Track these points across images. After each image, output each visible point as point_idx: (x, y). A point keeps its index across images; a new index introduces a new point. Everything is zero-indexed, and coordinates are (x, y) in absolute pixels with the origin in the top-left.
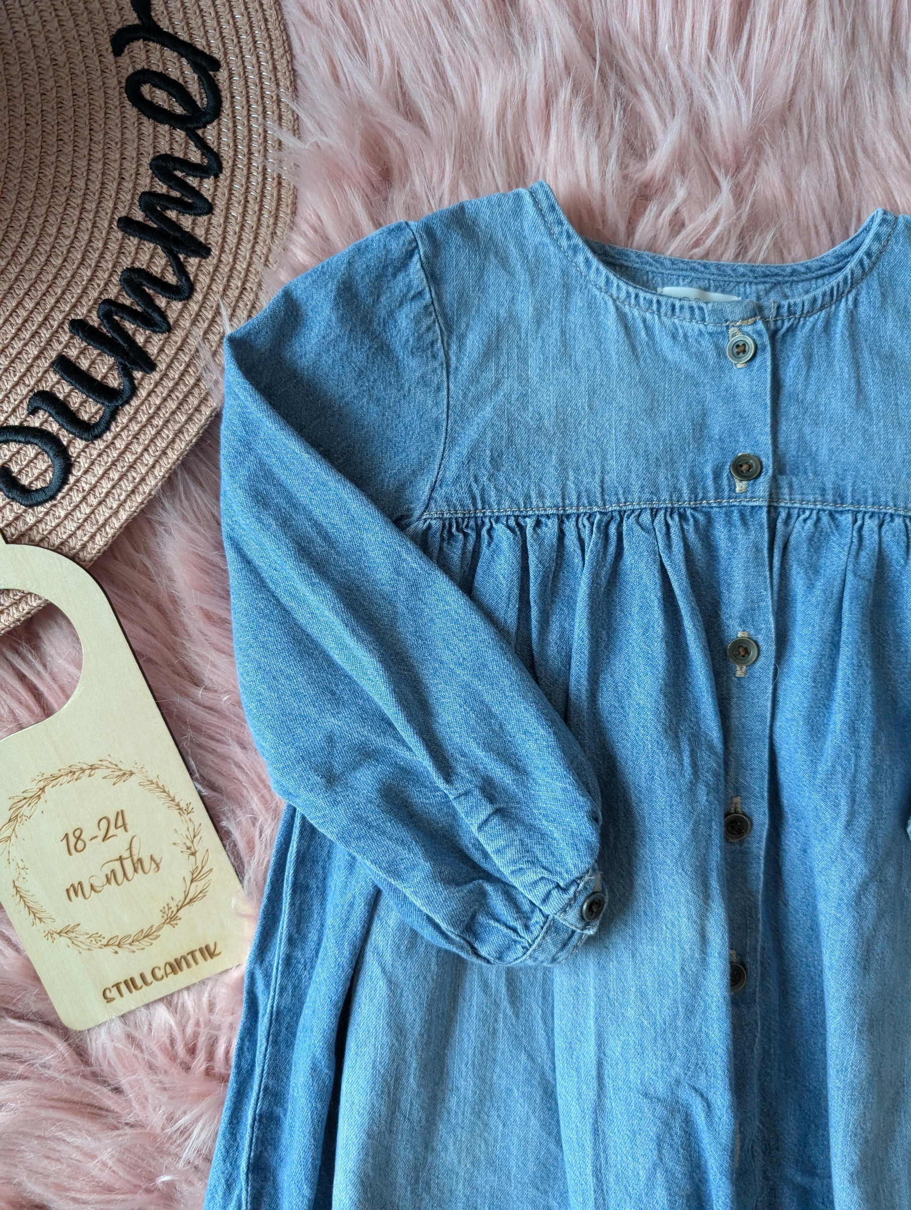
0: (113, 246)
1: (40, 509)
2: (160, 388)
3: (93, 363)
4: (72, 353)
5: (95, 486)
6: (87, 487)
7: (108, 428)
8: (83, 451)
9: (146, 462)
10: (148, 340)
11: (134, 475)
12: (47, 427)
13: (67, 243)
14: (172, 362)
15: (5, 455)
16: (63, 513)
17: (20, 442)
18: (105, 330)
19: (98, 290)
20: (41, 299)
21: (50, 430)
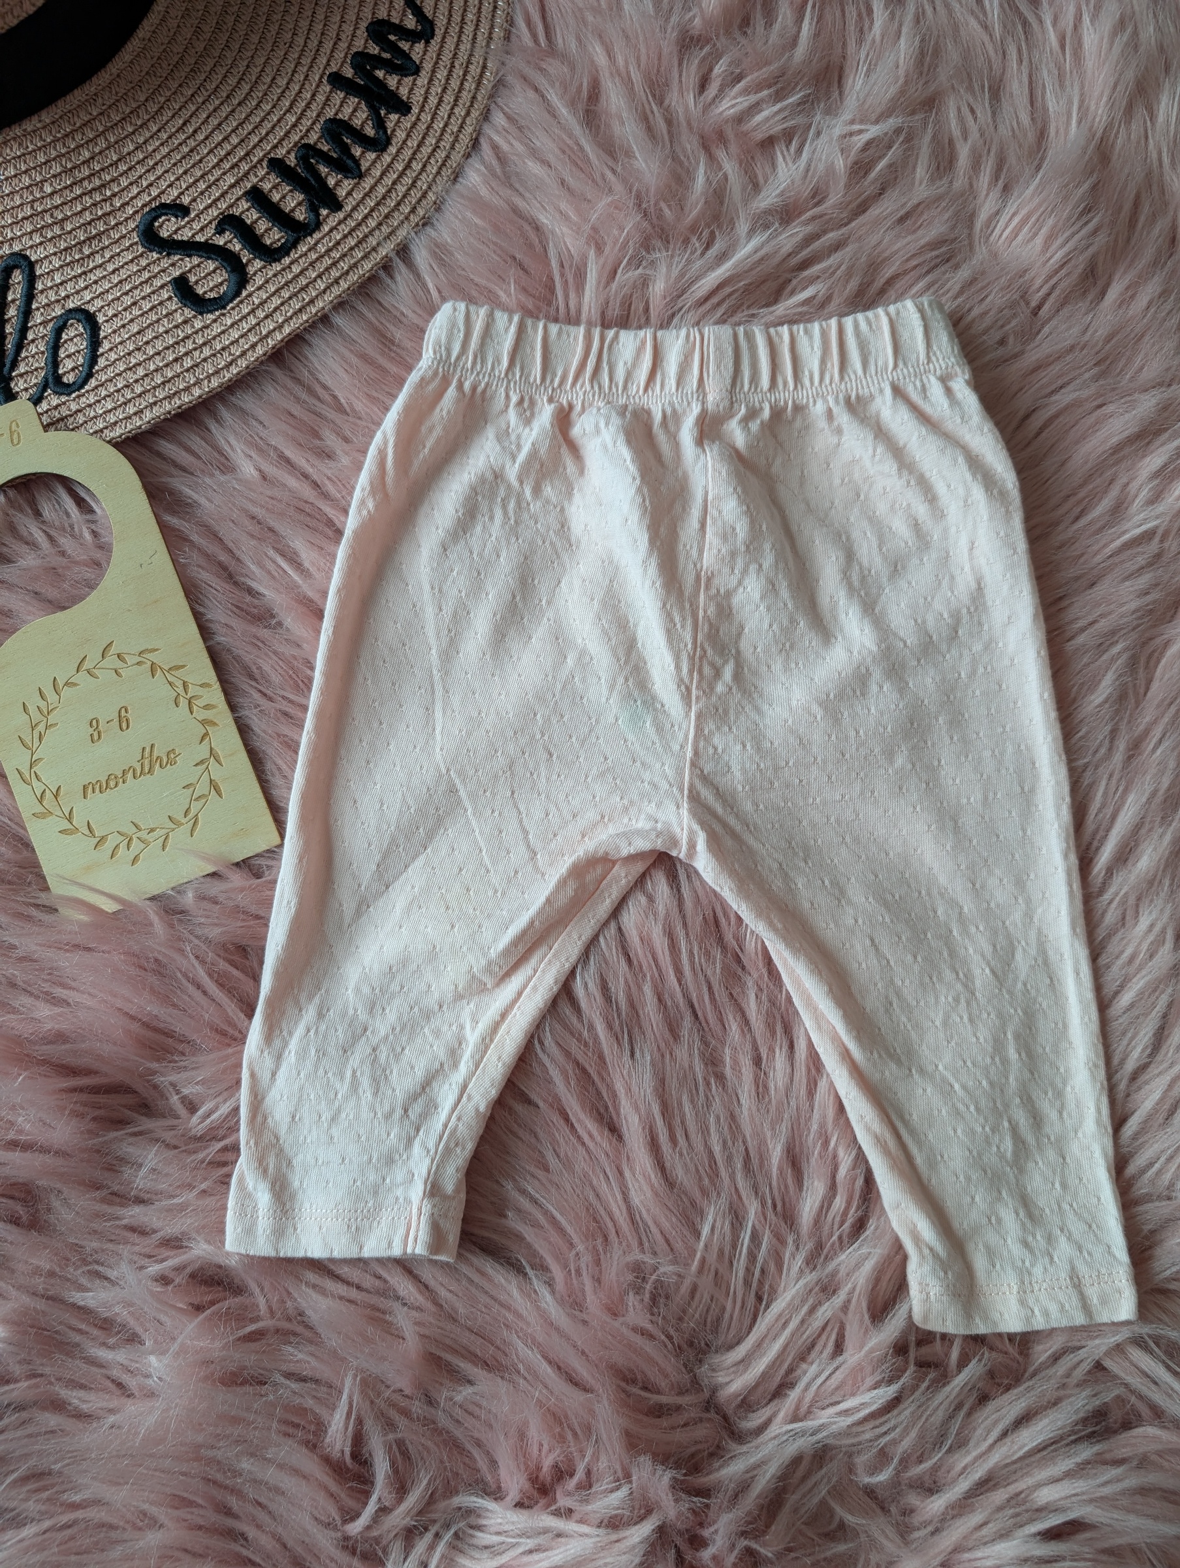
0: (321, 98)
1: (211, 317)
2: (343, 226)
3: (284, 197)
4: (266, 186)
5: (265, 302)
6: (257, 302)
7: (288, 254)
8: (260, 270)
9: (317, 287)
10: (337, 184)
11: (305, 296)
12: (230, 246)
13: (279, 91)
14: (358, 205)
15: (186, 267)
16: (229, 323)
17: (201, 257)
19: (300, 134)
20: (246, 137)
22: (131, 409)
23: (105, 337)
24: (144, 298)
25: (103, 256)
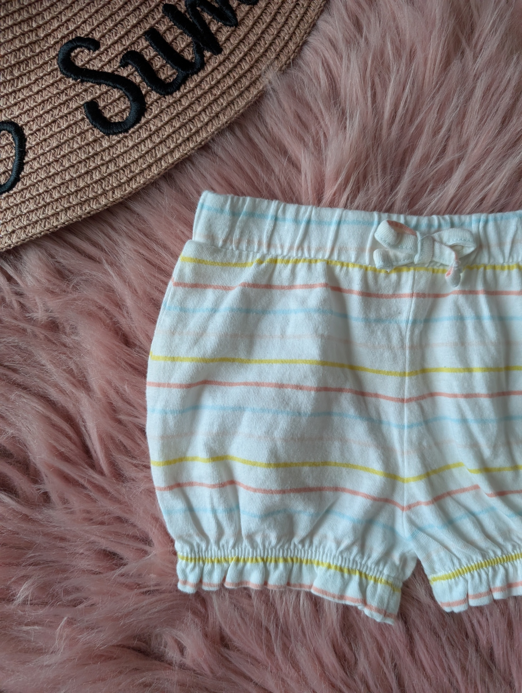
1: (116, 138)
2: (222, 67)
3: (175, 38)
4: (162, 28)
5: (160, 129)
6: (153, 128)
7: (178, 89)
8: (156, 101)
9: (202, 119)
10: (218, 30)
11: (192, 127)
12: (131, 78)
14: (234, 50)
15: (96, 93)
16: (131, 144)
17: (108, 85)
18: (188, 16)
21: (134, 81)
22: (50, 212)
23: (30, 148)
24: (62, 117)
25: (29, 79)
